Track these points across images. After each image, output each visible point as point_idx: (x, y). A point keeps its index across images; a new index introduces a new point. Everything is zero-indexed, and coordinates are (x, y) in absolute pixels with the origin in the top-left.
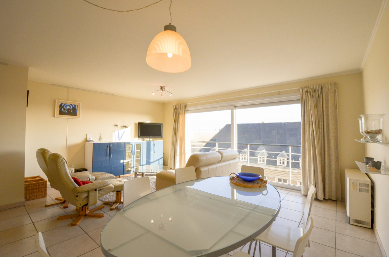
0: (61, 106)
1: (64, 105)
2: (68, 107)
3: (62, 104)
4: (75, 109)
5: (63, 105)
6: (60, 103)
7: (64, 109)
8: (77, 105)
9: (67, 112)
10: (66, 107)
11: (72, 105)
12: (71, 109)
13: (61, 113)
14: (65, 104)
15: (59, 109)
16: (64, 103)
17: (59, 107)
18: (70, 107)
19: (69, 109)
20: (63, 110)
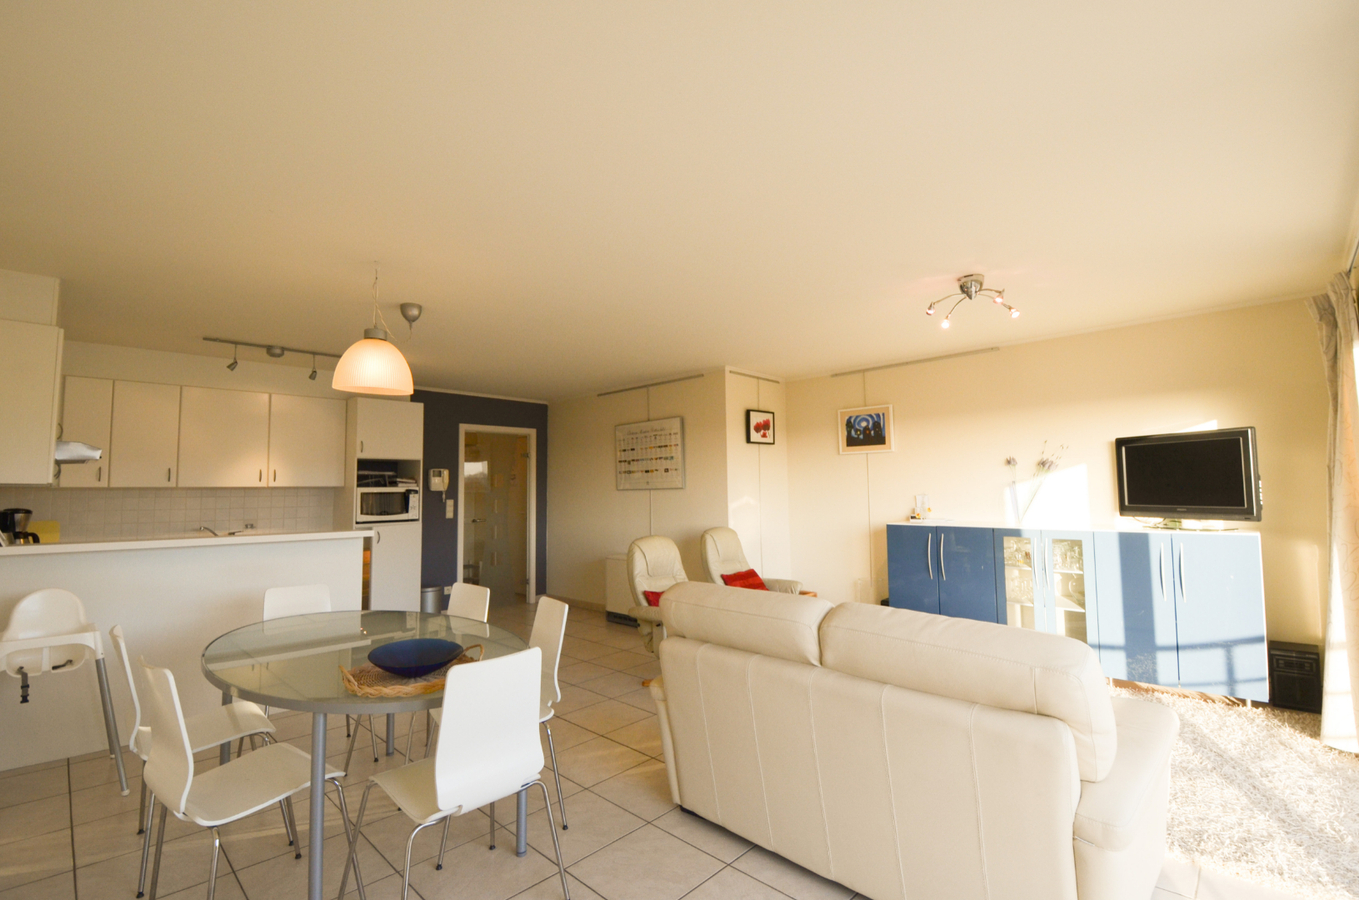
0: (849, 425)
1: (855, 421)
2: (864, 424)
3: (850, 418)
4: (879, 424)
5: (852, 420)
6: (847, 418)
7: (856, 430)
8: (883, 414)
9: (861, 437)
10: (859, 424)
11: (871, 416)
12: (870, 426)
13: (851, 442)
14: (857, 417)
15: (846, 433)
16: (854, 415)
17: (845, 427)
18: (867, 421)
19: (866, 428)
20: (853, 432)
